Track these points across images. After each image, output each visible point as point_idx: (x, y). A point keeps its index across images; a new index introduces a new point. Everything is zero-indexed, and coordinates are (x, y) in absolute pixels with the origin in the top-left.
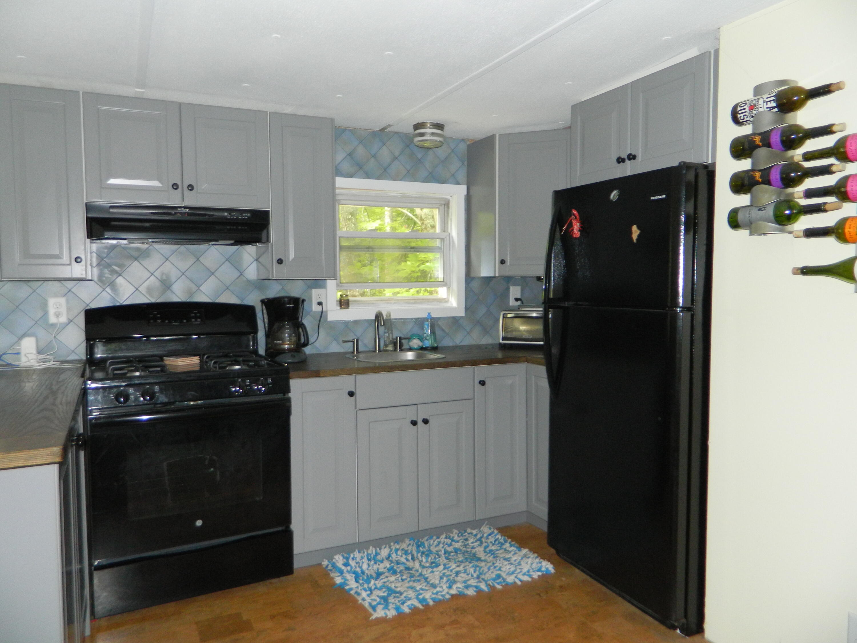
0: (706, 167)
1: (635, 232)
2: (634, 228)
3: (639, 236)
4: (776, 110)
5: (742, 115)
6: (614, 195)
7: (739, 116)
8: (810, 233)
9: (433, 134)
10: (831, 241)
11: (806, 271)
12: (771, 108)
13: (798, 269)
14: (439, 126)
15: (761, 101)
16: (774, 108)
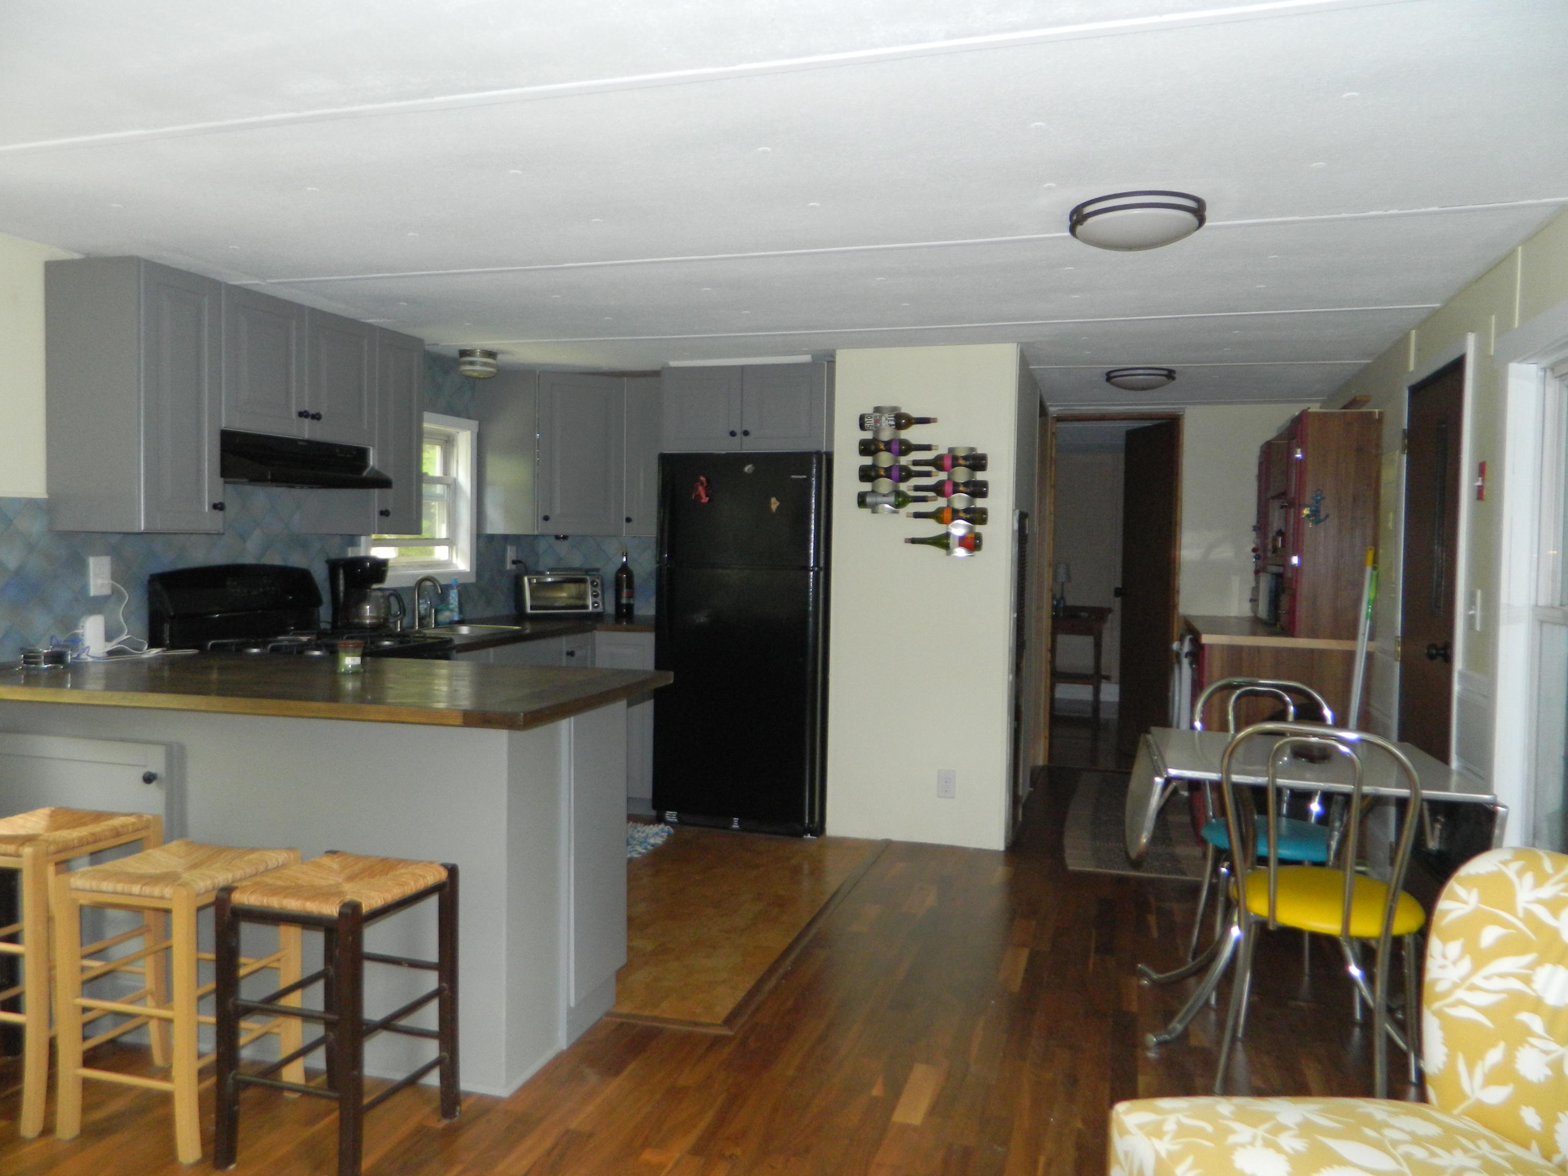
0: (819, 454)
1: (774, 504)
2: (773, 500)
3: (778, 507)
4: (894, 427)
5: (869, 425)
6: (748, 468)
7: (866, 425)
8: (918, 515)
9: (485, 364)
10: (931, 522)
11: (914, 541)
12: (891, 425)
13: (909, 539)
14: (491, 354)
15: (883, 419)
16: (893, 425)
